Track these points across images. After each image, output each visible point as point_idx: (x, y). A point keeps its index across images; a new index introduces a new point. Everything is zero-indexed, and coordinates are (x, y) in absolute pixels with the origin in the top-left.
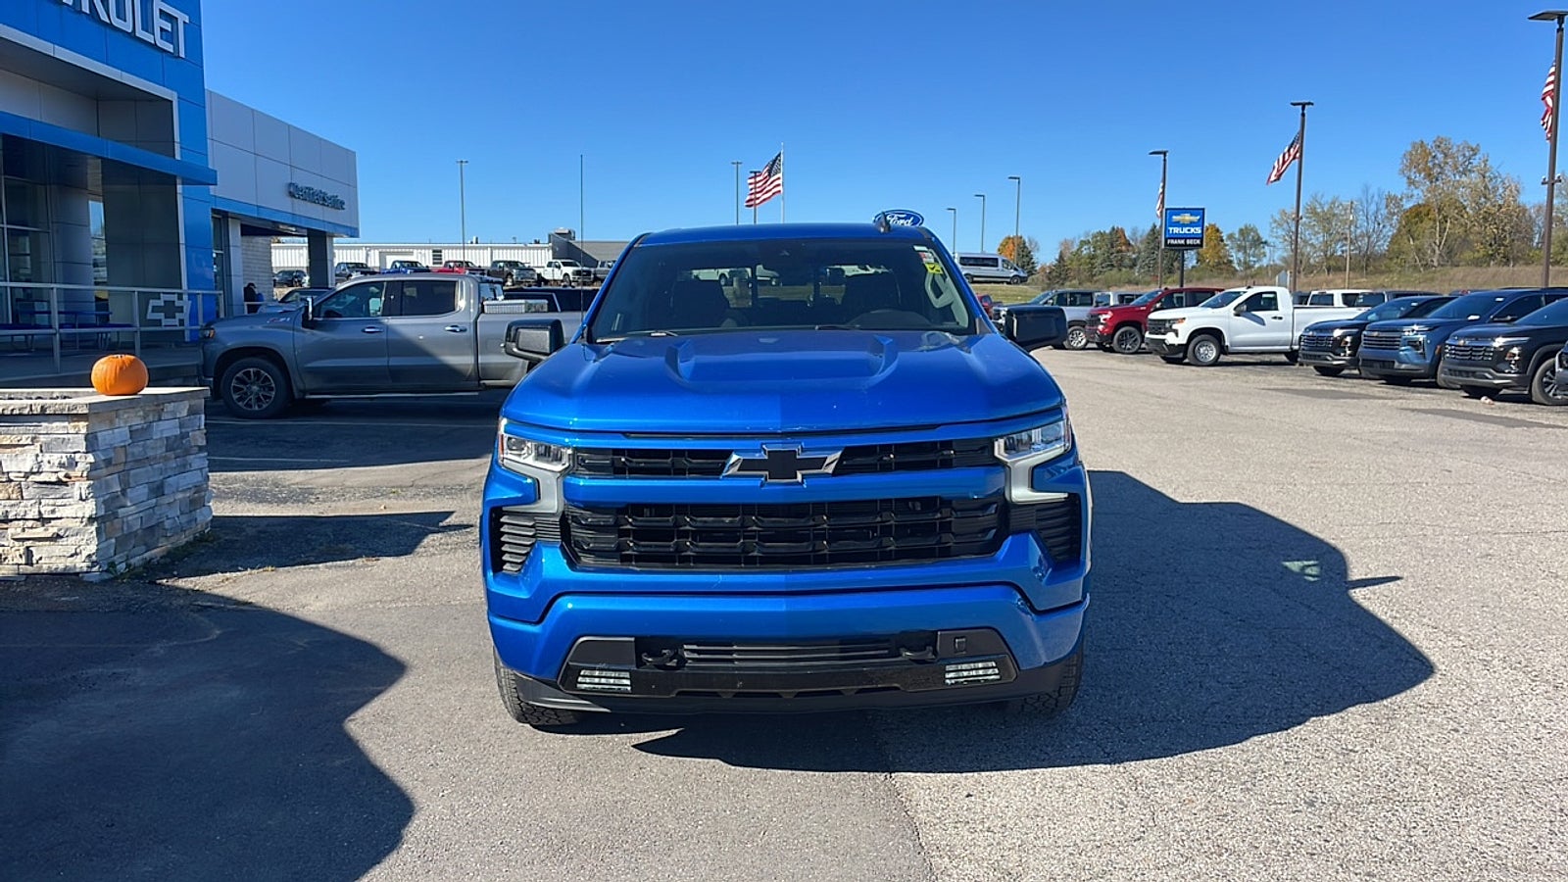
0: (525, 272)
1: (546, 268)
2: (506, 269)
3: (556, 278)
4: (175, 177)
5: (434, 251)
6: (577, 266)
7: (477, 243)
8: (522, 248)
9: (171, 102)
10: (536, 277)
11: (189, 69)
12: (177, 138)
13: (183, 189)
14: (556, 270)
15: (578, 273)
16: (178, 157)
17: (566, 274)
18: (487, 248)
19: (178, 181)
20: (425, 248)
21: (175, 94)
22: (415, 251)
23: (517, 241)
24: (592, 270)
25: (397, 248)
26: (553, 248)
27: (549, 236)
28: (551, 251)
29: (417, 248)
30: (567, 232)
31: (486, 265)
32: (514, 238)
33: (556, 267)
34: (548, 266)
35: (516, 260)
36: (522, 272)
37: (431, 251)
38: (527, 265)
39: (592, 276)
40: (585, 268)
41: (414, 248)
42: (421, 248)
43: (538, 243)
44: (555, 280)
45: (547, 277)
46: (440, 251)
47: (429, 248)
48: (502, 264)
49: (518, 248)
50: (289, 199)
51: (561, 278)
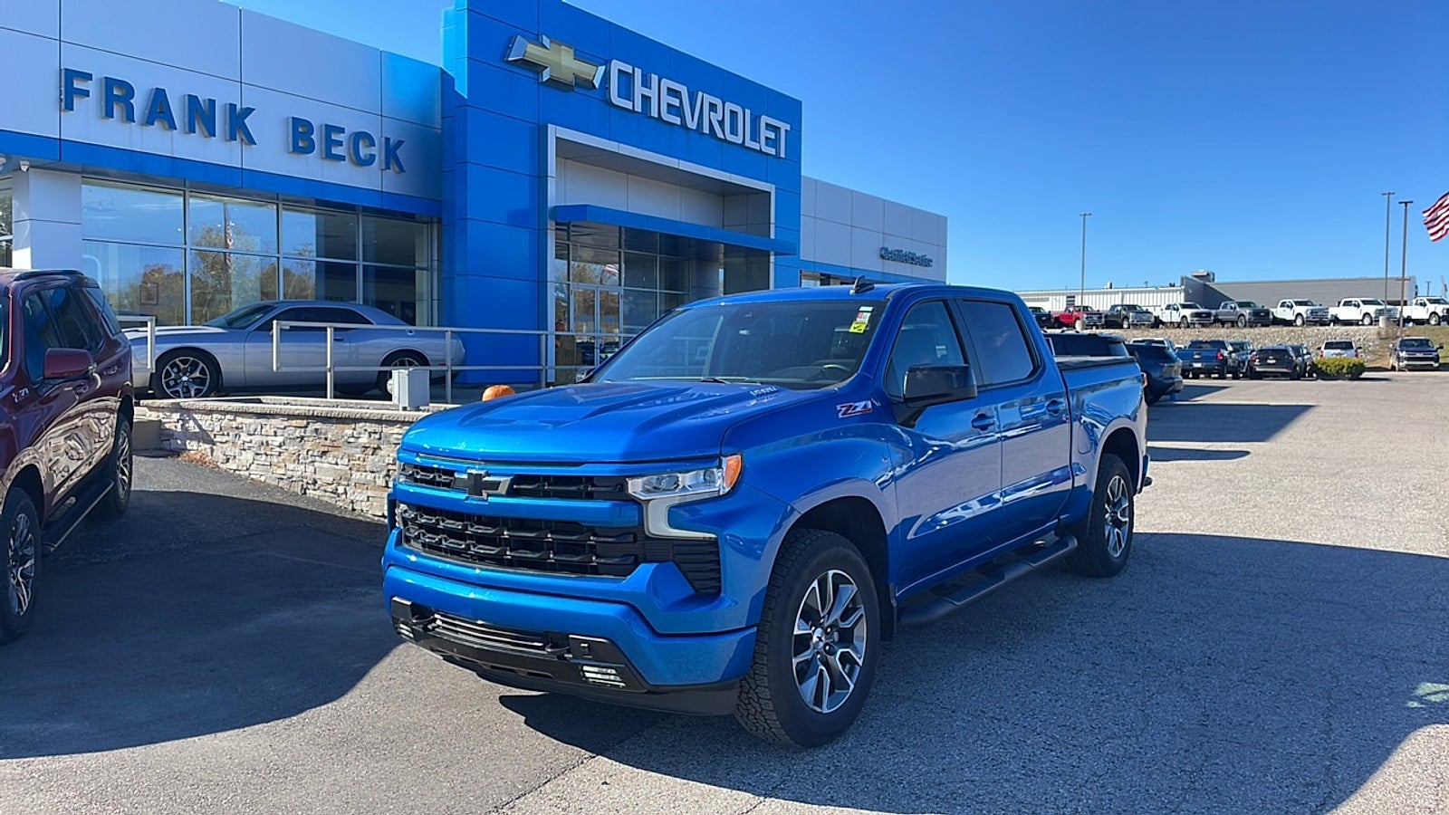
0: (1141, 315)
1: (1164, 311)
2: (1124, 312)
3: (1173, 320)
4: (769, 252)
5: (1068, 297)
6: (1197, 308)
7: (1111, 288)
8: (1153, 292)
9: (770, 193)
10: (1153, 320)
11: (787, 167)
12: (773, 220)
13: (775, 259)
14: (1174, 312)
15: (1197, 315)
16: (772, 237)
17: (1184, 317)
18: (1118, 293)
19: (772, 253)
20: (1060, 294)
21: (774, 186)
22: (1051, 298)
23: (1149, 285)
24: (1213, 312)
25: (1031, 295)
26: (1185, 291)
27: (1182, 279)
28: (1183, 294)
29: (1053, 294)
30: (1205, 274)
31: (1105, 309)
32: (1146, 283)
33: (1174, 309)
34: (1166, 309)
35: (1135, 304)
36: (1139, 315)
37: (1065, 297)
38: (1144, 309)
39: (1212, 318)
40: (1206, 310)
41: (1049, 294)
42: (1056, 294)
43: (1174, 286)
44: (1171, 323)
45: (1164, 320)
46: (1074, 297)
47: (1063, 294)
48: (1119, 308)
49: (1149, 292)
50: (881, 260)
51: (1179, 320)
